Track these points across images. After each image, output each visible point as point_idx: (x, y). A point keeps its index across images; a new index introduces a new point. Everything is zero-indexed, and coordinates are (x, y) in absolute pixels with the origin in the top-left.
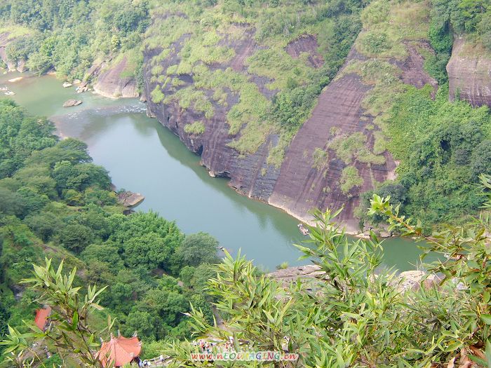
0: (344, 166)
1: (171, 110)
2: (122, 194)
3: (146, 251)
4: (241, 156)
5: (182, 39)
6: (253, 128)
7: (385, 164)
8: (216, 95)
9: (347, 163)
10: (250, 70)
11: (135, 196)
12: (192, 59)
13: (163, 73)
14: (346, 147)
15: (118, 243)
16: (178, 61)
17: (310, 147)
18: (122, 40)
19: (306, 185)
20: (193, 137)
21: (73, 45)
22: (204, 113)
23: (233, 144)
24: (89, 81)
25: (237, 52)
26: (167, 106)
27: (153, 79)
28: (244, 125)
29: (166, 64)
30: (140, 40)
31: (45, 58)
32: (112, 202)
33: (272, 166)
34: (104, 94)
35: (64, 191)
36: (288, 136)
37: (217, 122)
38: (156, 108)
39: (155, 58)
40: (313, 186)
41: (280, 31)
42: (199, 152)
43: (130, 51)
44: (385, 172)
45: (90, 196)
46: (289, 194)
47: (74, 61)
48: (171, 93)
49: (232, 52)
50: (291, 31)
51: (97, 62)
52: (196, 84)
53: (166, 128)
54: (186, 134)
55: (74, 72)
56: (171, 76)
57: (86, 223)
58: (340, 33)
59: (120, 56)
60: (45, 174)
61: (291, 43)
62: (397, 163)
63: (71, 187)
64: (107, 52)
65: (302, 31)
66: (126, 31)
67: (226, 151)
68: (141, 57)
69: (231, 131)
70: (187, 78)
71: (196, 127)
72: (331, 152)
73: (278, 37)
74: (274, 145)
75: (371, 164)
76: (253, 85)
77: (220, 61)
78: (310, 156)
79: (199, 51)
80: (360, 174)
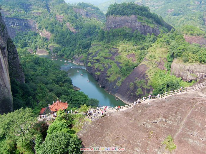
0: (138, 88)
2: (75, 87)
3: (78, 101)
4: (109, 82)
5: (98, 51)
6: (114, 75)
7: (150, 89)
8: (105, 65)
9: (139, 87)
10: (116, 60)
11: (78, 88)
12: (100, 56)
13: (92, 59)
14: (139, 83)
15: (71, 97)
16: (97, 56)
17: (129, 82)
18: (83, 51)
19: (126, 92)
20: (97, 76)
22: (101, 70)
23: (108, 78)
24: (72, 60)
25: (113, 55)
26: (91, 67)
27: (89, 60)
28: (111, 74)
29: (93, 57)
30: (87, 51)
31: (62, 53)
32: (72, 88)
33: (117, 86)
34: (75, 64)
35: (59, 82)
36: (123, 78)
37: (105, 72)
38: (88, 68)
39: (90, 55)
40: (128, 92)
41: (126, 51)
42: (98, 80)
43: (84, 54)
44: (150, 91)
45: (66, 85)
46: (121, 94)
47: (69, 54)
48: (93, 64)
49: (111, 55)
50: (129, 52)
51: (75, 55)
52: (100, 62)
53: (90, 73)
54: (95, 75)
56: (94, 60)
57: (63, 90)
58: (142, 54)
59: (81, 55)
60: (55, 77)
61: (128, 55)
62: (153, 89)
63: (61, 82)
64: (78, 53)
65: (132, 52)
66: (84, 49)
67: (105, 80)
68: (87, 55)
69: (107, 75)
70: (98, 60)
71: (98, 73)
72: (135, 84)
73: (125, 52)
74: (119, 80)
75: (146, 88)
76: (116, 64)
77: (108, 57)
78: (128, 84)
79: (103, 54)
80: (142, 90)
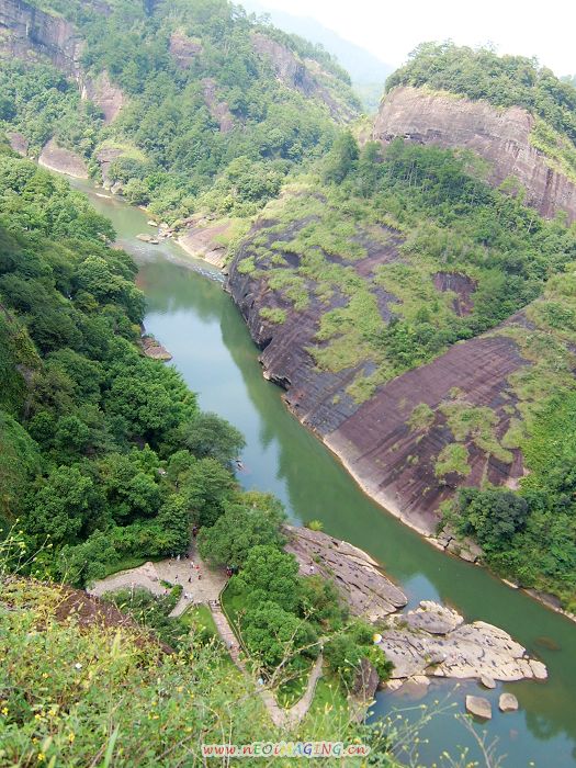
0: (452, 441)
1: (254, 286)
2: (148, 339)
3: (139, 404)
4: (316, 369)
5: (307, 219)
6: (348, 343)
7: (510, 465)
8: (319, 289)
9: (457, 438)
10: (377, 278)
11: (164, 352)
12: (309, 241)
13: (265, 246)
14: (465, 417)
15: (108, 374)
16: (292, 239)
17: (413, 398)
18: (236, 204)
19: (385, 440)
20: (266, 323)
21: (181, 190)
22: (294, 302)
23: (314, 350)
24: (177, 229)
25: (369, 256)
26: (252, 280)
27: (251, 248)
28: (337, 336)
29: (274, 237)
30: (255, 213)
32: (132, 337)
33: (350, 398)
35: (81, 290)
36: (390, 372)
37: (309, 318)
38: (238, 279)
39: (264, 229)
40: (396, 446)
41: (437, 254)
42: (263, 345)
43: (238, 219)
44: (505, 475)
45: (108, 313)
46: (356, 442)
48: (265, 268)
49: (363, 252)
50: (449, 260)
51: (197, 215)
52: (301, 269)
53: (237, 305)
54: (258, 318)
55: (166, 215)
56: (275, 251)
58: (508, 290)
59: (225, 220)
61: (442, 273)
62: (527, 472)
63: (91, 291)
64: (213, 210)
65: (461, 267)
66: (245, 198)
67: (300, 355)
68: (247, 228)
69: (318, 334)
70: (293, 258)
71: (277, 314)
72: (441, 418)
73: (430, 259)
74: (366, 375)
75: (492, 456)
76: (373, 296)
77: (344, 256)
78: (408, 408)
79: (324, 237)
80: (470, 460)
